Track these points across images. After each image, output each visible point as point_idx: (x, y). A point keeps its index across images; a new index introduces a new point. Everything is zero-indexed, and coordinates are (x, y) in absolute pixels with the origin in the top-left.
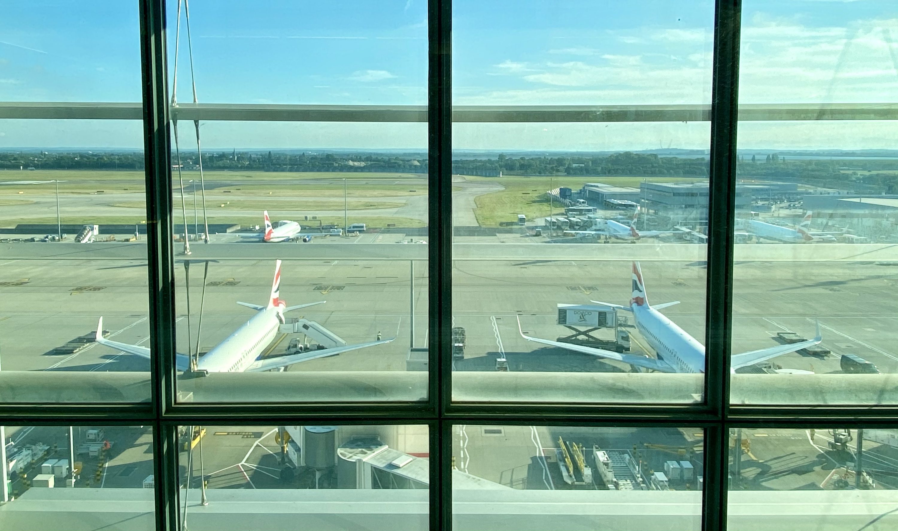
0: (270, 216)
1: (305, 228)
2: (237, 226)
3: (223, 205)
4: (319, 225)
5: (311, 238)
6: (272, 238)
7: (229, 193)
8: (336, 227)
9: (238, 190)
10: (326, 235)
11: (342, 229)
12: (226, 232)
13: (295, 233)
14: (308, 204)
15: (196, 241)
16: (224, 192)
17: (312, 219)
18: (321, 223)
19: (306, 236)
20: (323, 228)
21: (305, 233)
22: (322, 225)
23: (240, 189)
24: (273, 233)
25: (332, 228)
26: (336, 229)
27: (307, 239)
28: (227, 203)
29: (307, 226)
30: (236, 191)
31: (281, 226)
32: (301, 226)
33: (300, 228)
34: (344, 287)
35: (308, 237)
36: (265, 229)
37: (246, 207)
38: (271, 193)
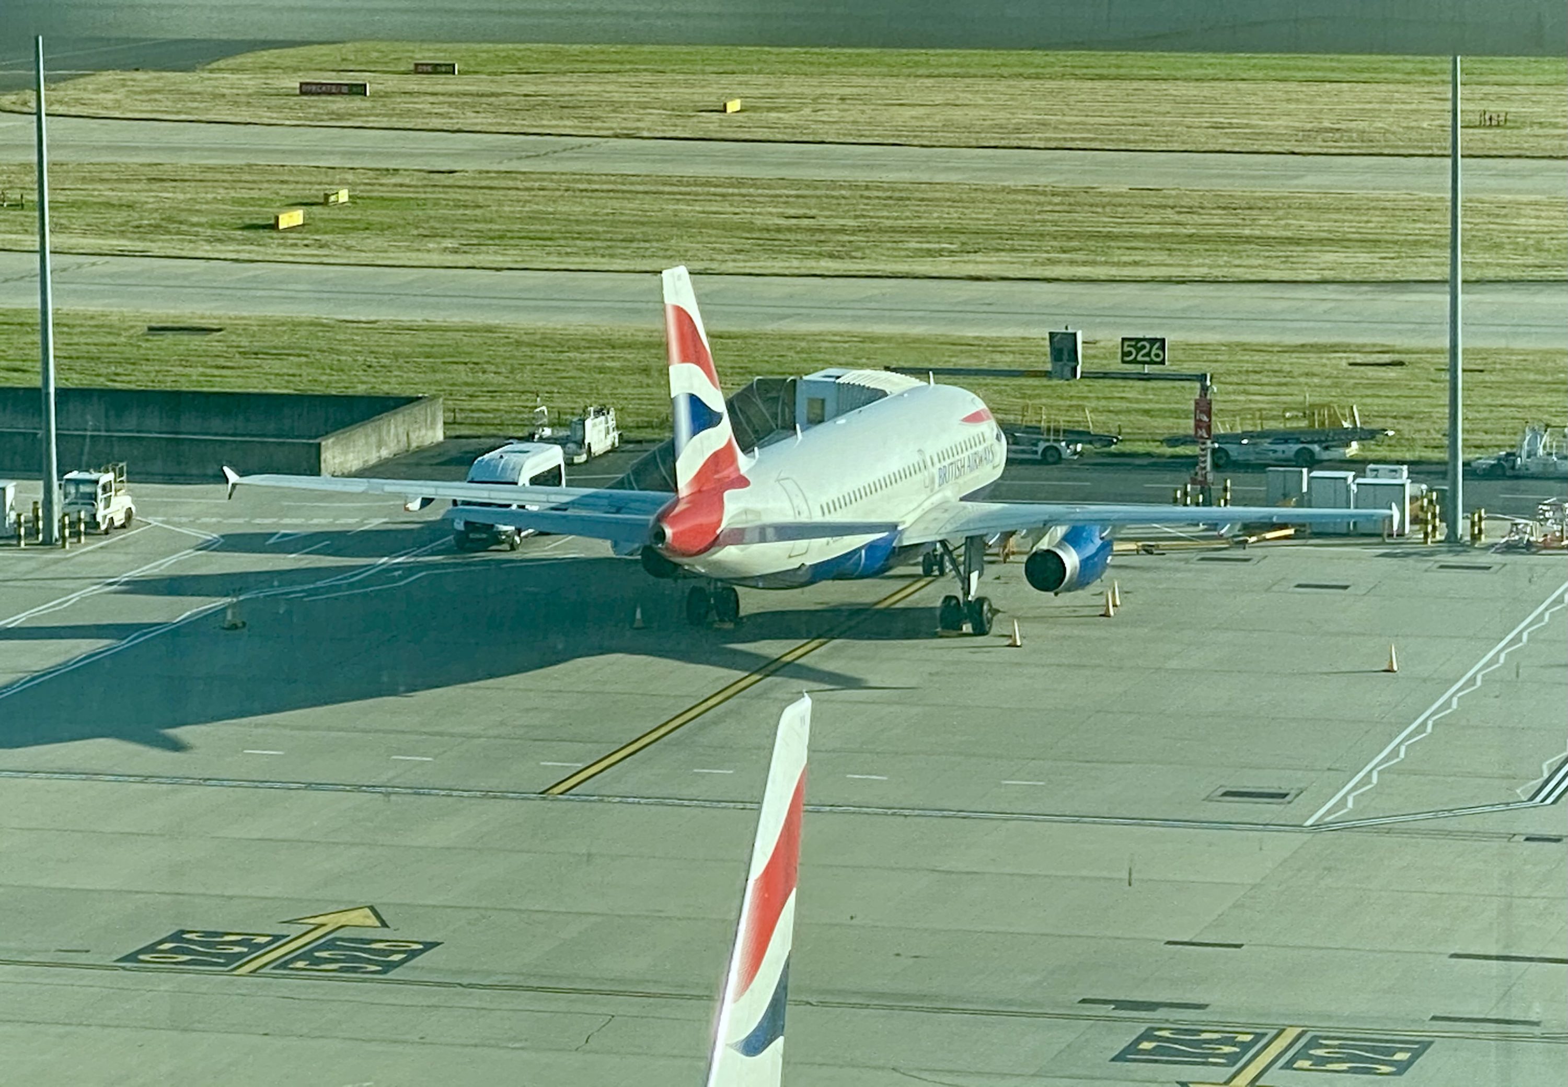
0: (721, 327)
1: (1051, 457)
2: (416, 410)
3: (291, 218)
4: (1187, 426)
5: (1107, 546)
6: (738, 536)
7: (356, 103)
8: (1354, 449)
9: (436, 69)
10: (1251, 528)
11: (1418, 468)
12: (315, 471)
13: (951, 493)
14: (1085, 219)
15: (48, 542)
16: (306, 90)
17: (1116, 365)
18: (1204, 407)
19: (1060, 531)
20: (1222, 462)
21: (1054, 497)
22: (1220, 428)
23: (450, 69)
24: (742, 482)
25: (1313, 463)
26: (1358, 465)
27: (1071, 559)
28: (325, 202)
29: (1074, 435)
30: (413, 83)
31: (817, 420)
32: (1008, 429)
33: (1001, 450)
34: (1421, 1048)
35: (1073, 538)
36: (670, 452)
37: (501, 238)
38: (734, 106)
